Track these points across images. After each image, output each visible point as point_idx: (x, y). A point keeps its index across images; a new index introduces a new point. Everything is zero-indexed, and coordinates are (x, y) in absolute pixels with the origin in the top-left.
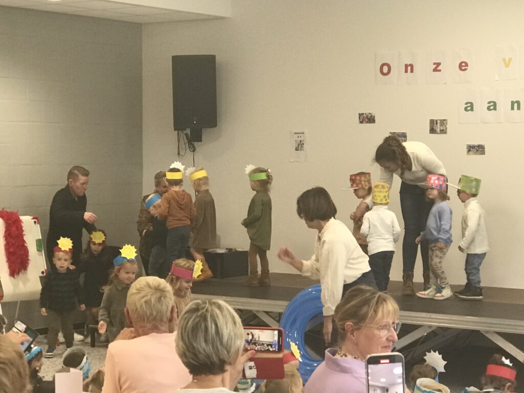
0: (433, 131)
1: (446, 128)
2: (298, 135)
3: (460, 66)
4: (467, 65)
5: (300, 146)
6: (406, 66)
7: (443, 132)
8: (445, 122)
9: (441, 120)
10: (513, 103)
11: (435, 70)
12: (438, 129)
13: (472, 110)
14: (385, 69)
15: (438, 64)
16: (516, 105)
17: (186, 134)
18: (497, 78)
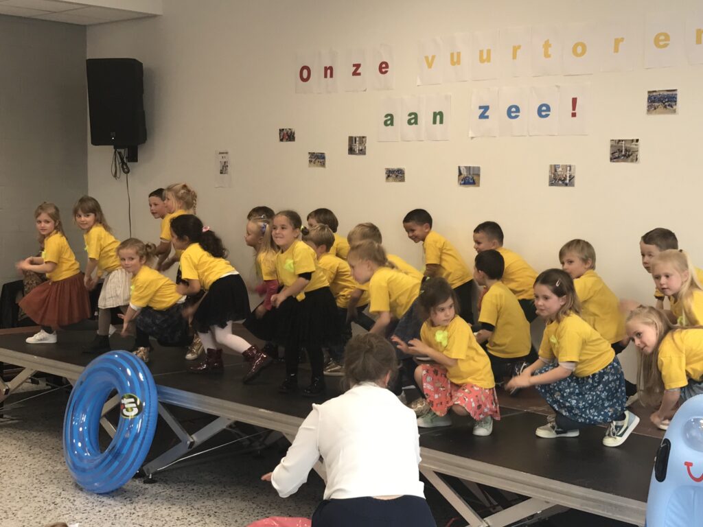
0: (351, 151)
1: (365, 147)
2: (223, 155)
3: (380, 68)
4: (387, 66)
5: (224, 169)
6: (326, 69)
7: (362, 152)
8: (364, 139)
9: (360, 137)
10: (435, 114)
11: (355, 73)
12: (357, 147)
13: (392, 124)
14: (305, 74)
15: (358, 66)
16: (438, 117)
17: (120, 153)
18: (419, 82)
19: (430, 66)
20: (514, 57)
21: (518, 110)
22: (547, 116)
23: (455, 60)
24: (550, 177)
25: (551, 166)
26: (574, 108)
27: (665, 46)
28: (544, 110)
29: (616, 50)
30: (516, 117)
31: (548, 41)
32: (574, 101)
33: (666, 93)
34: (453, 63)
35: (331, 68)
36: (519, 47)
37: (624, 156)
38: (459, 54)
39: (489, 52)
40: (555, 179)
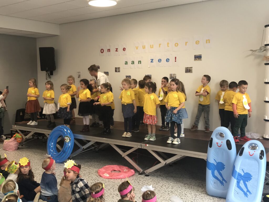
0: (116, 71)
2: (79, 73)
3: (123, 49)
4: (125, 49)
5: (79, 77)
6: (108, 50)
7: (119, 71)
9: (118, 68)
10: (139, 61)
11: (116, 51)
12: (117, 70)
13: (127, 64)
14: (102, 51)
15: (117, 49)
16: (140, 62)
17: (48, 73)
18: (134, 53)
19: (137, 49)
20: (160, 47)
21: (161, 60)
22: (169, 61)
23: (144, 47)
24: (170, 77)
25: (170, 74)
26: (176, 60)
27: (199, 44)
28: (168, 60)
29: (186, 45)
30: (161, 62)
31: (168, 43)
32: (176, 58)
33: (199, 56)
34: (143, 48)
35: (109, 49)
36: (161, 44)
37: (189, 71)
38: (145, 46)
39: (153, 45)
40: (171, 77)
